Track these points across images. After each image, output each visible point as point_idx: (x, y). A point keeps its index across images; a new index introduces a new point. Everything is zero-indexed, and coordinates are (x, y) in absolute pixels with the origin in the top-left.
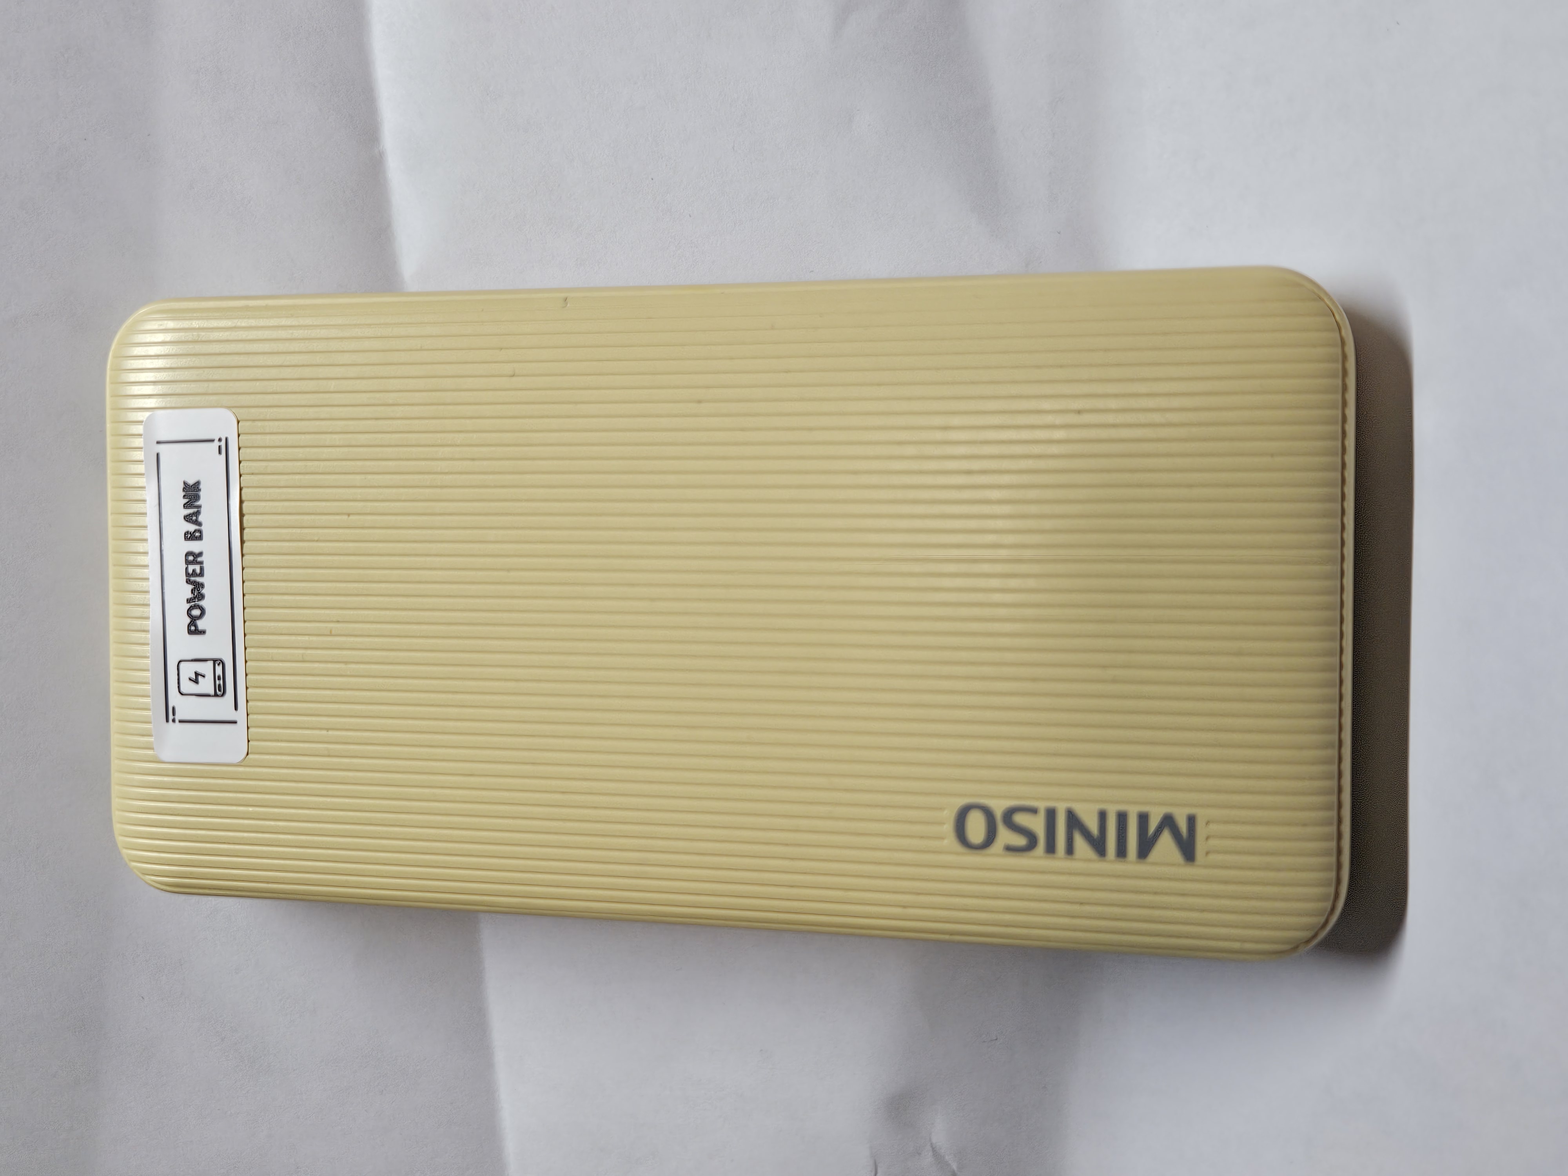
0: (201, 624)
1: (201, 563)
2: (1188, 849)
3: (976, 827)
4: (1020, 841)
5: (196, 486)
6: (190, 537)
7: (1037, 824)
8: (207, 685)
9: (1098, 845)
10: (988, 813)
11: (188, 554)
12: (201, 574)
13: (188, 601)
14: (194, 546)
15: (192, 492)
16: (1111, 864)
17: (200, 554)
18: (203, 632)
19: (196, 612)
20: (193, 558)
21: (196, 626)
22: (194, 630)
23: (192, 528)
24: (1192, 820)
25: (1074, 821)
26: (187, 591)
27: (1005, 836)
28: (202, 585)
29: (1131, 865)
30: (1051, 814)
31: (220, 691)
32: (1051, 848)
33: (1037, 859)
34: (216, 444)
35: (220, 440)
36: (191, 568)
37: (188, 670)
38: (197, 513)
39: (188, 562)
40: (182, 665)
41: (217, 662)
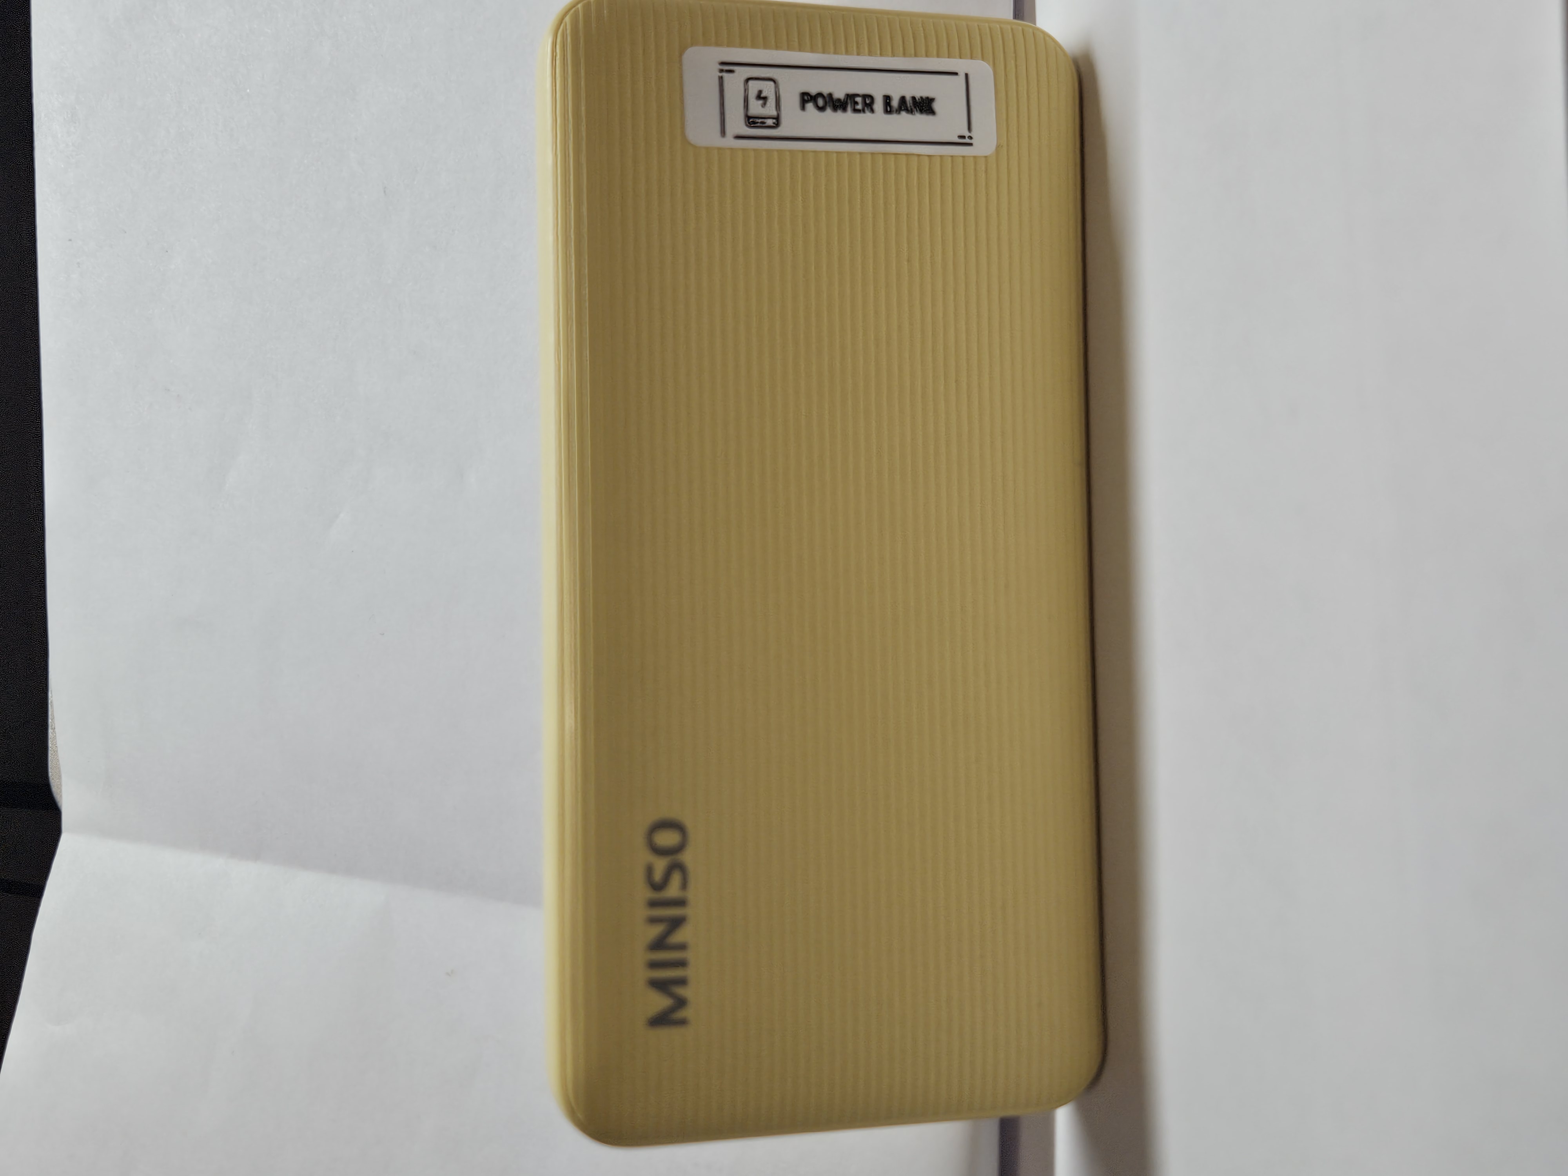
0: (810, 106)
1: (864, 111)
2: (661, 1020)
3: (668, 839)
4: (658, 876)
5: (931, 111)
6: (887, 99)
7: (673, 891)
8: (756, 108)
9: (659, 944)
10: (680, 848)
11: (871, 97)
12: (856, 111)
13: (830, 95)
14: (879, 105)
15: (925, 106)
16: (641, 956)
17: (872, 111)
18: (803, 108)
19: (821, 102)
20: (868, 102)
21: (808, 101)
22: (806, 98)
23: (895, 103)
24: (683, 1022)
25: (676, 923)
26: (839, 94)
27: (660, 865)
28: (844, 109)
29: (643, 974)
30: (680, 903)
31: (751, 121)
32: (653, 904)
33: (643, 893)
34: (967, 134)
35: (970, 138)
36: (859, 99)
37: (768, 89)
38: (907, 110)
39: (865, 97)
40: (772, 83)
41: (778, 121)
